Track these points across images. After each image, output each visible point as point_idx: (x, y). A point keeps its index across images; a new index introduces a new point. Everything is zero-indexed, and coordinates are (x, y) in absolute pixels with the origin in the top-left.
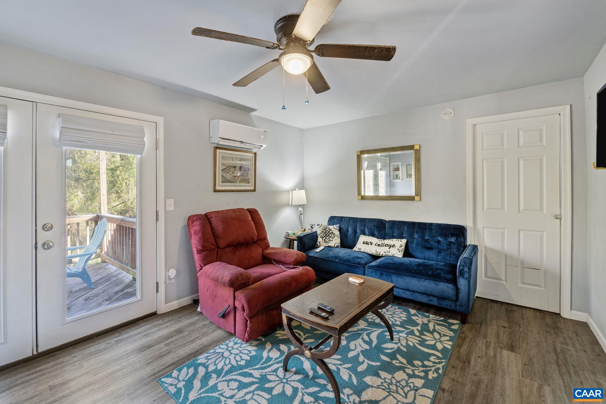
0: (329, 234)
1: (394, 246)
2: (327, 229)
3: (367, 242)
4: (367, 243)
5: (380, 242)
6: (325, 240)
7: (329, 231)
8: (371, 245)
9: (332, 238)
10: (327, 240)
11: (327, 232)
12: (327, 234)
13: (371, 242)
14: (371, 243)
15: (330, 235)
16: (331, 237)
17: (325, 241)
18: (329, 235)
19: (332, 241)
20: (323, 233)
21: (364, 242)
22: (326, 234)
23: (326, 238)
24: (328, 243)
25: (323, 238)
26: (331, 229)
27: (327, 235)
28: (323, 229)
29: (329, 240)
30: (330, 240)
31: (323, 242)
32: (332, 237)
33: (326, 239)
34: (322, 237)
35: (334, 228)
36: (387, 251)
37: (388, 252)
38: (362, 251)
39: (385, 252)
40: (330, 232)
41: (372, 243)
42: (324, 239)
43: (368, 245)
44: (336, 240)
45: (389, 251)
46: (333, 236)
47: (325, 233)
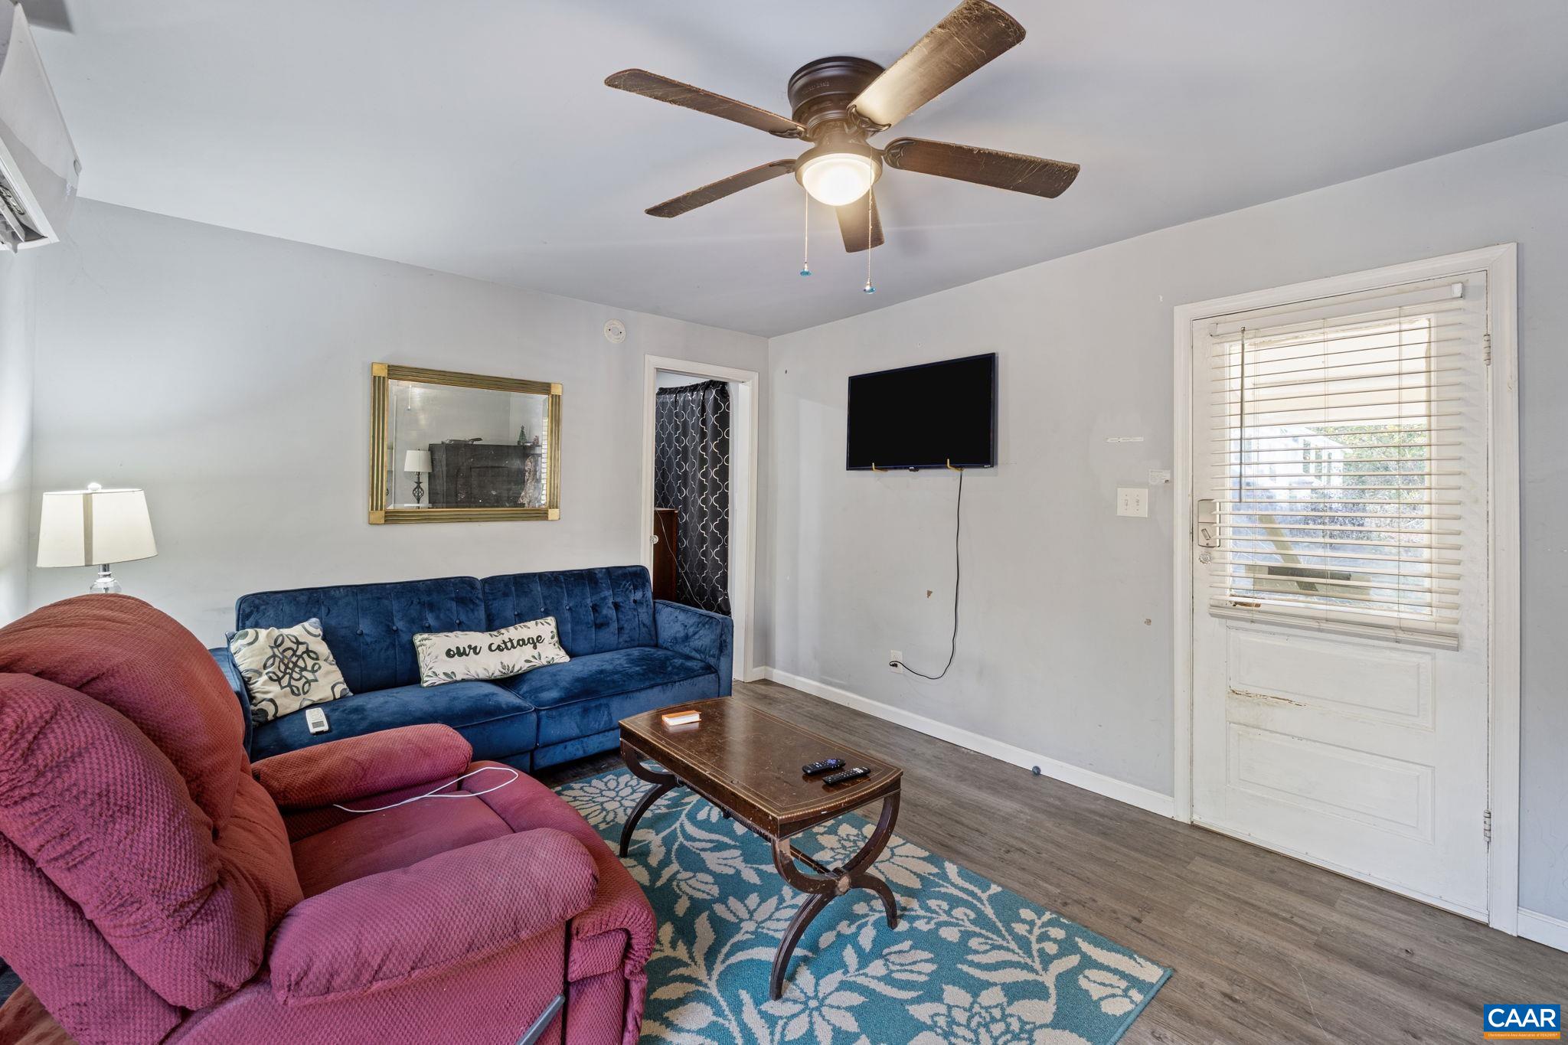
0: (294, 659)
1: (539, 639)
2: (288, 644)
3: (458, 648)
4: (461, 653)
5: (496, 638)
6: (289, 685)
7: (294, 646)
8: (476, 653)
9: (313, 671)
10: (300, 684)
11: (289, 653)
12: (290, 660)
13: (470, 647)
14: (475, 650)
15: (301, 663)
16: (305, 669)
17: (293, 692)
18: (295, 664)
19: (316, 680)
20: (277, 664)
21: (449, 650)
22: (286, 661)
23: (291, 677)
24: (305, 693)
25: (279, 680)
26: (301, 640)
27: (291, 665)
28: (272, 647)
29: (304, 680)
30: (308, 682)
31: (285, 696)
32: (309, 668)
33: (293, 683)
34: (275, 678)
35: (309, 633)
36: (534, 657)
37: (537, 657)
38: (459, 677)
39: (527, 661)
40: (299, 653)
41: (476, 647)
42: (285, 682)
43: (467, 655)
44: (328, 673)
45: (539, 655)
46: (310, 663)
47: (282, 661)
